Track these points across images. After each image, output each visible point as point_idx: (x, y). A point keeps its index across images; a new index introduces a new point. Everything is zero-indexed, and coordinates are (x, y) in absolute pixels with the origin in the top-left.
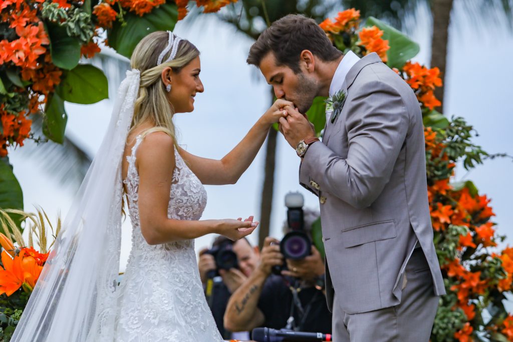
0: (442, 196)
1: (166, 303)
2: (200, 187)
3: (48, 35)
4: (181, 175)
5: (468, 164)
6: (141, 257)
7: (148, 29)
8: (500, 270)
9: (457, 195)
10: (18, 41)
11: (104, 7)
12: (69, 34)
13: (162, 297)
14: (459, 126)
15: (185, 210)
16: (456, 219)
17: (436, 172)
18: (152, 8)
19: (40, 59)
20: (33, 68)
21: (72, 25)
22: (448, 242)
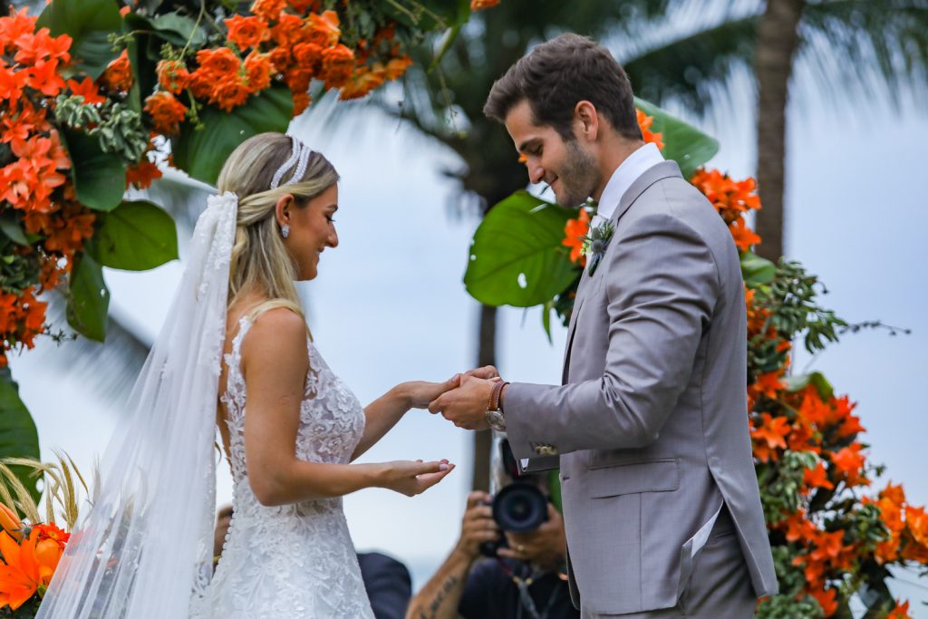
0: (771, 400)
1: (301, 612)
2: (353, 402)
3: (67, 153)
4: (320, 382)
5: (812, 342)
6: (252, 530)
7: (242, 132)
8: (877, 526)
9: (795, 398)
10: (15, 165)
11: (163, 98)
12: (104, 149)
13: (293, 600)
14: (793, 277)
15: (331, 444)
16: (797, 440)
17: (757, 360)
18: (247, 96)
19: (56, 194)
20: (44, 211)
21: (108, 133)
22: (785, 482)
